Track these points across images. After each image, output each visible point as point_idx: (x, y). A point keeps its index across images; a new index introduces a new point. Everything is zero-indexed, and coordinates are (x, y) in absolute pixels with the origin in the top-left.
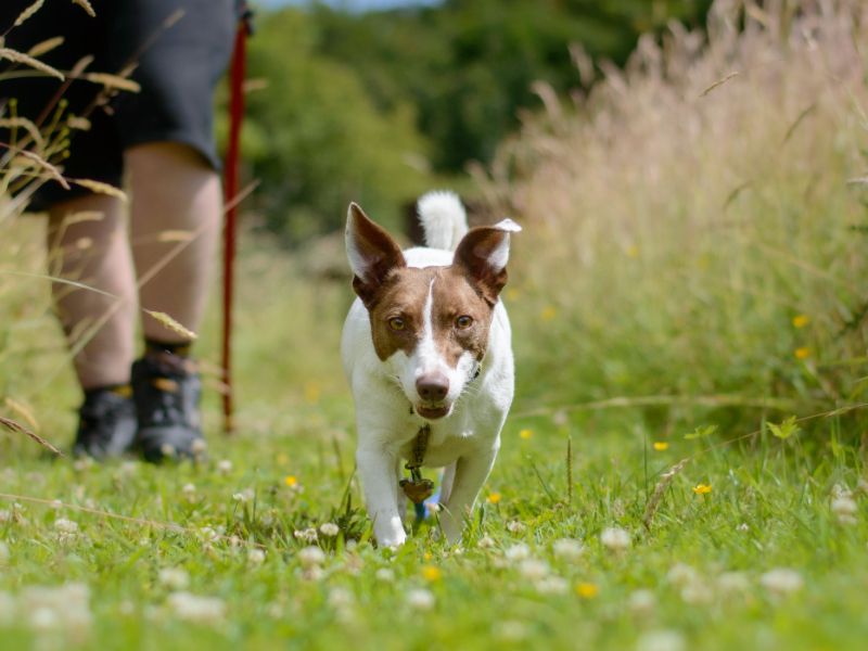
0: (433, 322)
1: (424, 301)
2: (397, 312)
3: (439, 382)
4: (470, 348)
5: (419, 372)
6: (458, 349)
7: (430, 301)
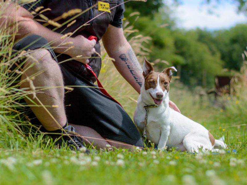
0: (159, 82)
1: (157, 78)
2: (152, 80)
3: (161, 94)
4: (166, 89)
5: (157, 92)
6: (164, 89)
7: (159, 78)
